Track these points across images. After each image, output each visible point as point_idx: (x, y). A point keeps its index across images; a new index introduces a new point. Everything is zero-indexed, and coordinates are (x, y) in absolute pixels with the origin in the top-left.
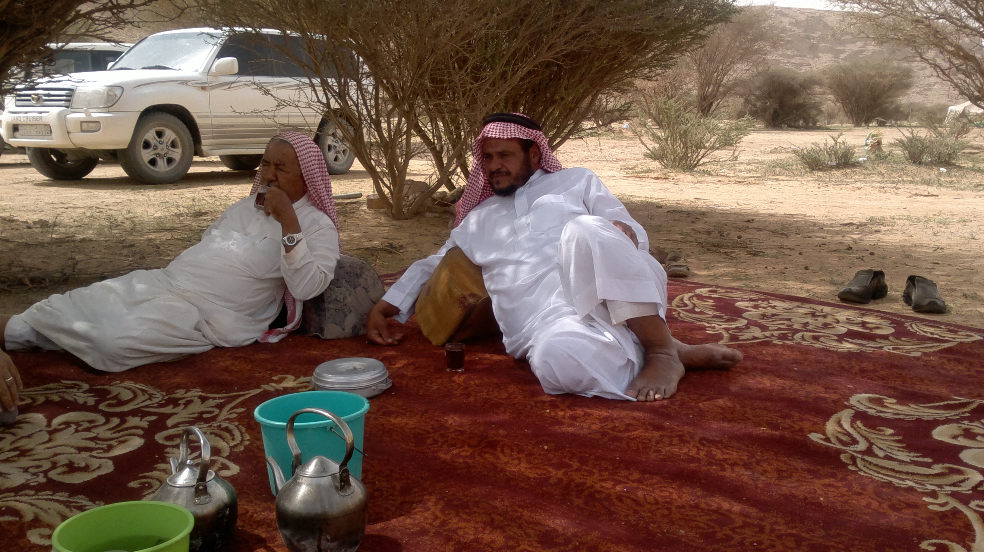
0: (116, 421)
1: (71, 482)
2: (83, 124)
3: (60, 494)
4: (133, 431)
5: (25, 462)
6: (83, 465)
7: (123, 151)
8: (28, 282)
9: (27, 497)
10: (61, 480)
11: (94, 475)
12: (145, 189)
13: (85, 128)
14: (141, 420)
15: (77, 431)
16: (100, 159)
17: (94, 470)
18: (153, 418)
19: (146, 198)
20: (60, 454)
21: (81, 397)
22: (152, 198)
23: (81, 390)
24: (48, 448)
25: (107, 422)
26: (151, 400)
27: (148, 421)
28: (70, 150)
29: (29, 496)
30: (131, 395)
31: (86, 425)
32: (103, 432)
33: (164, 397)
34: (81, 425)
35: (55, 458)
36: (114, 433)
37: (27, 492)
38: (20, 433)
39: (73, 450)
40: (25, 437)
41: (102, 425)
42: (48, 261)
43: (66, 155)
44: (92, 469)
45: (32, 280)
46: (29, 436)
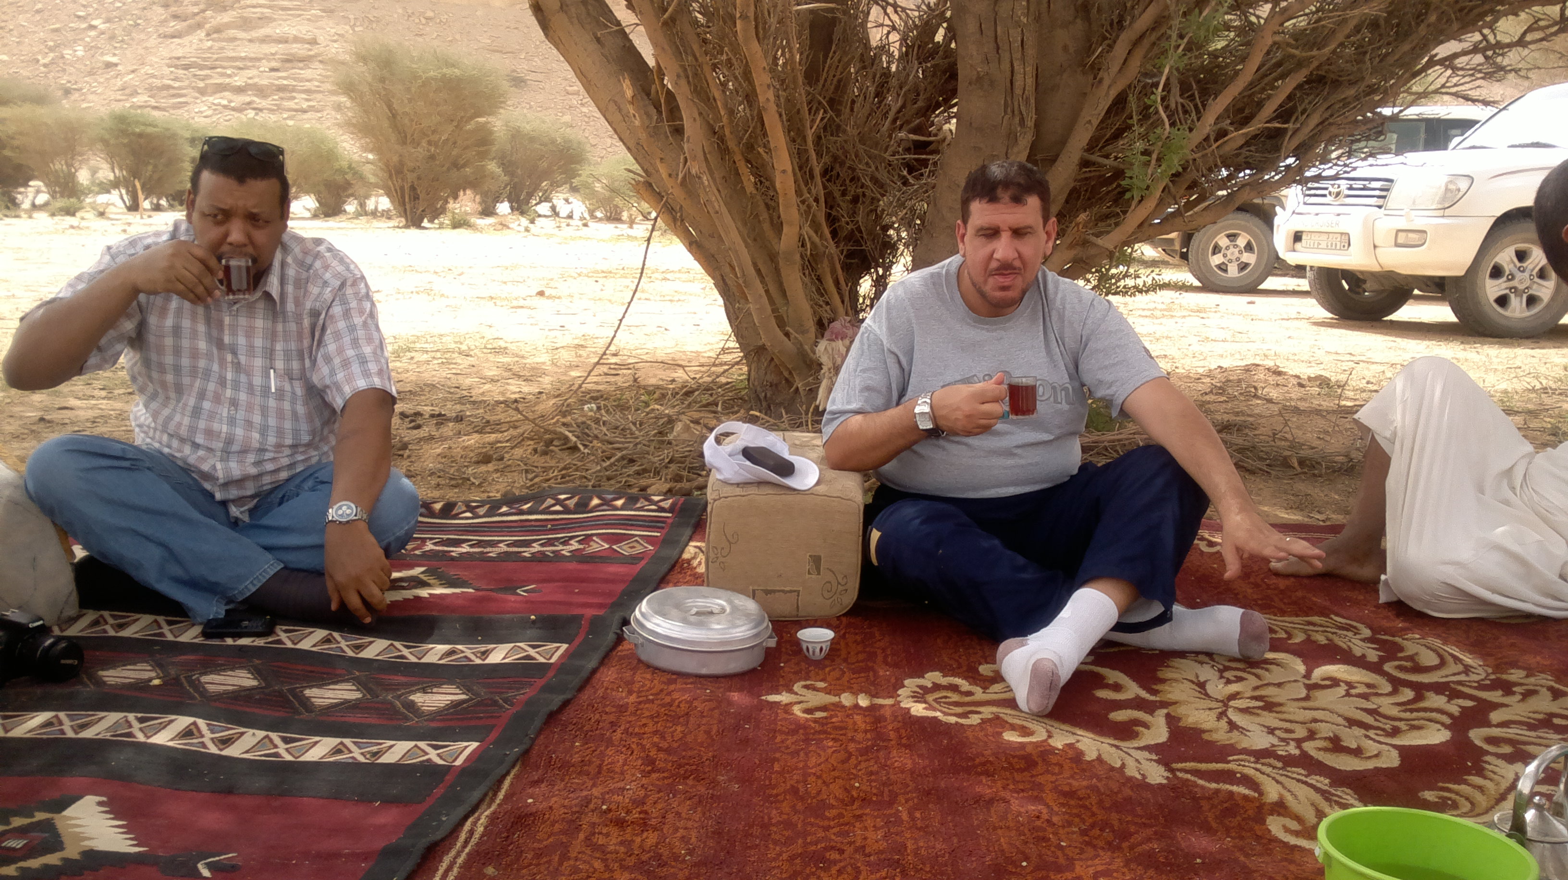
0: (1408, 694)
1: (1334, 765)
2: (1400, 234)
3: (1318, 777)
4: (1434, 715)
5: (1270, 719)
6: (1354, 746)
7: (1456, 280)
8: (1296, 465)
9: (1270, 769)
10: (1320, 759)
11: (1370, 765)
12: (1483, 344)
13: (1401, 240)
14: (1448, 702)
15: (1348, 694)
16: (1416, 292)
17: (1370, 758)
18: (1469, 703)
19: (1484, 359)
20: (1322, 721)
21: (1359, 648)
22: (1495, 360)
23: (1358, 636)
24: (1305, 709)
25: (1395, 692)
26: (1467, 675)
27: (1460, 707)
28: (1373, 274)
29: (1274, 767)
30: (1436, 661)
31: (1362, 689)
32: (1387, 705)
33: (1488, 675)
34: (1355, 688)
35: (1313, 725)
36: (1405, 711)
37: (1272, 761)
38: (1268, 677)
39: (1340, 720)
40: (1274, 684)
41: (1387, 695)
42: (1328, 438)
43: (1364, 282)
44: (1368, 754)
45: (1302, 463)
46: (1279, 685)
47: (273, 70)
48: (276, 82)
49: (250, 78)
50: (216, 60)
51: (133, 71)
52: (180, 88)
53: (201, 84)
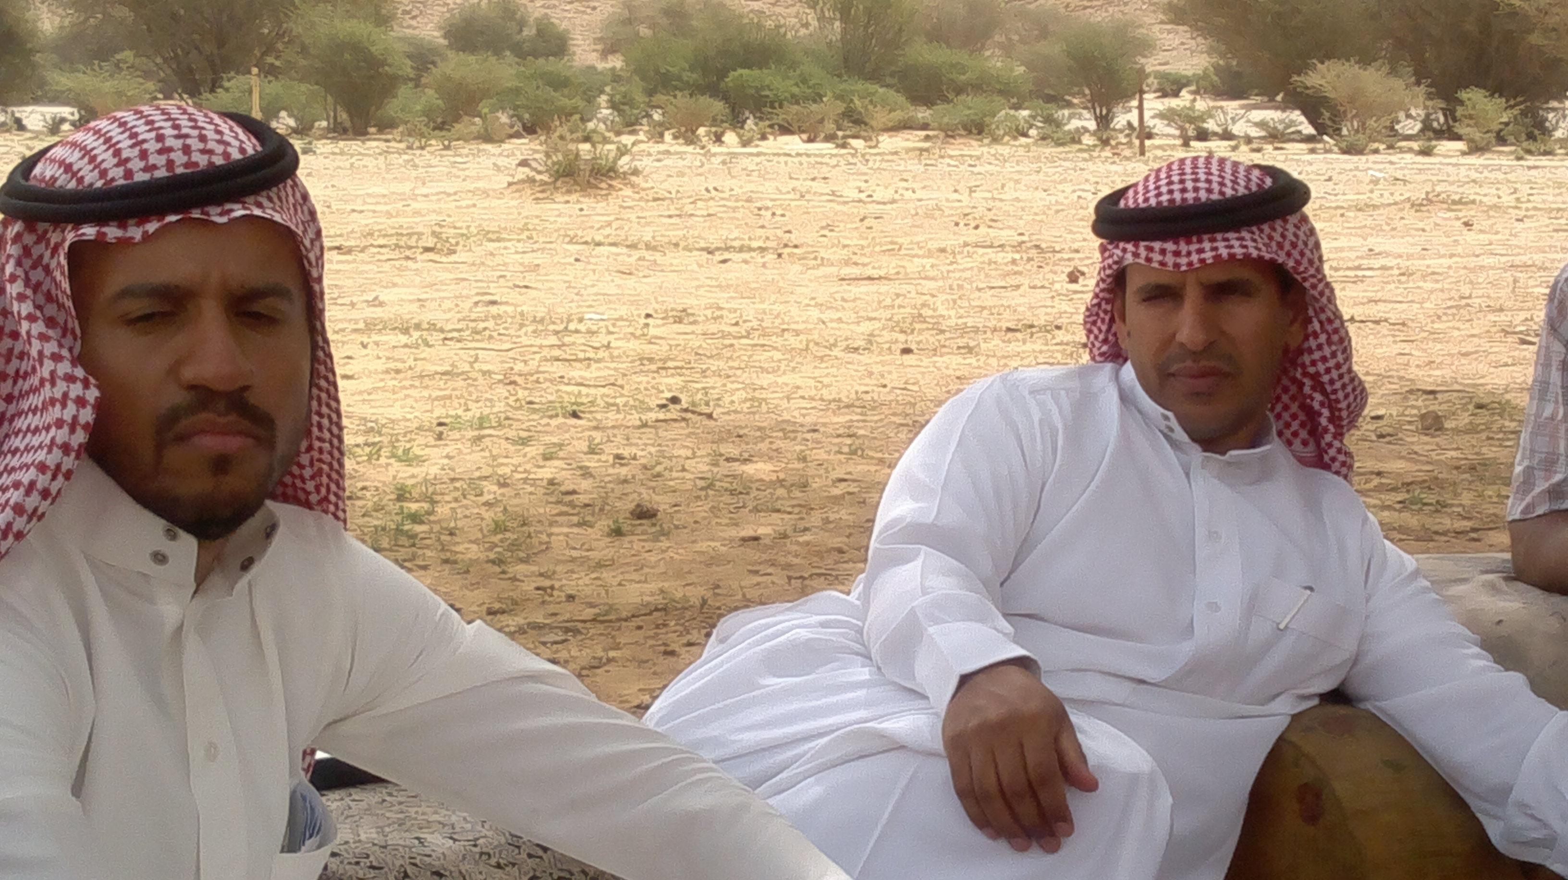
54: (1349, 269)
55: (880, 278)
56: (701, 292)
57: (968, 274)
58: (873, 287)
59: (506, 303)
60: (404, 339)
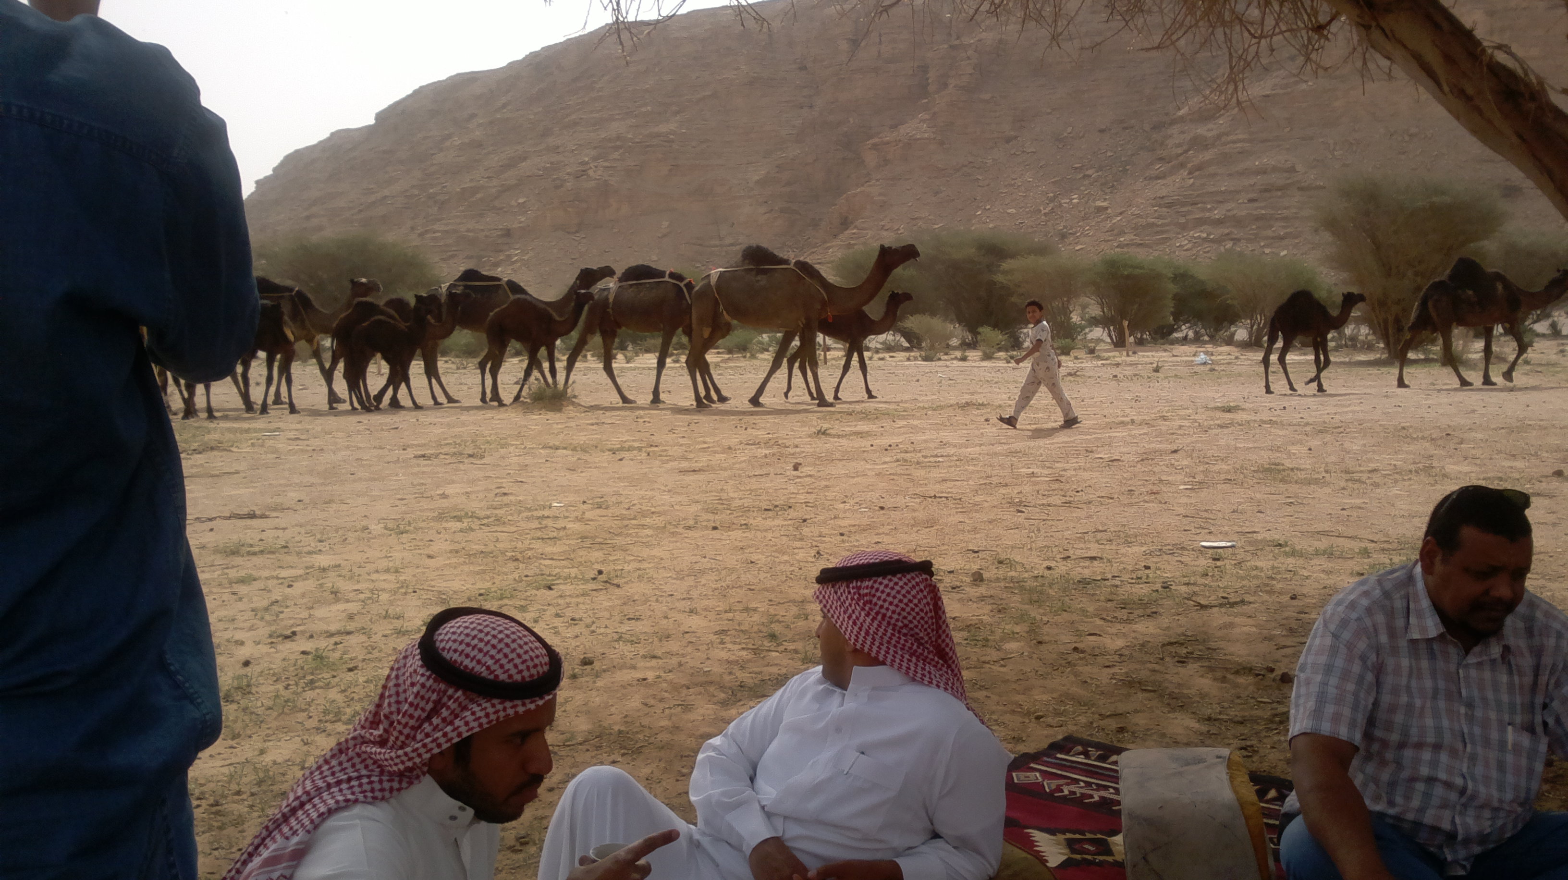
47: (1251, 201)
48: (1255, 213)
49: (1229, 211)
50: (1198, 196)
51: (1121, 213)
52: (1163, 225)
53: (1182, 220)
54: (932, 456)
55: (700, 470)
56: (610, 483)
57: (744, 465)
58: (696, 477)
59: (511, 494)
60: (459, 525)
